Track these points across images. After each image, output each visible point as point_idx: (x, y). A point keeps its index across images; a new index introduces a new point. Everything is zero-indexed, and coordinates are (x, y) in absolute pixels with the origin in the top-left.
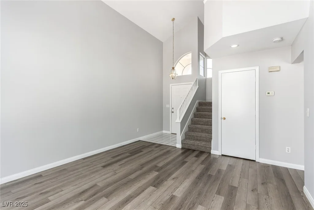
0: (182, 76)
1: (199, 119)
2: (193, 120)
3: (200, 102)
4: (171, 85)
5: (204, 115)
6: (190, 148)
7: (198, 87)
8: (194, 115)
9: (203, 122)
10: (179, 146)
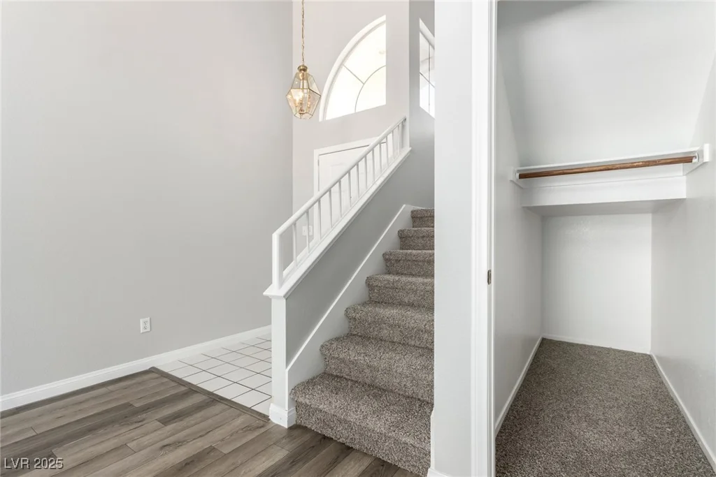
0: (356, 113)
1: (399, 281)
2: (375, 284)
3: (417, 211)
4: (317, 152)
5: (424, 261)
6: (328, 433)
7: (407, 149)
8: (387, 260)
9: (415, 292)
10: (280, 415)
